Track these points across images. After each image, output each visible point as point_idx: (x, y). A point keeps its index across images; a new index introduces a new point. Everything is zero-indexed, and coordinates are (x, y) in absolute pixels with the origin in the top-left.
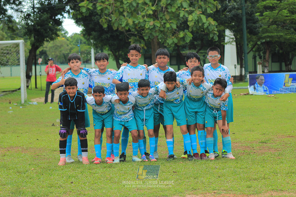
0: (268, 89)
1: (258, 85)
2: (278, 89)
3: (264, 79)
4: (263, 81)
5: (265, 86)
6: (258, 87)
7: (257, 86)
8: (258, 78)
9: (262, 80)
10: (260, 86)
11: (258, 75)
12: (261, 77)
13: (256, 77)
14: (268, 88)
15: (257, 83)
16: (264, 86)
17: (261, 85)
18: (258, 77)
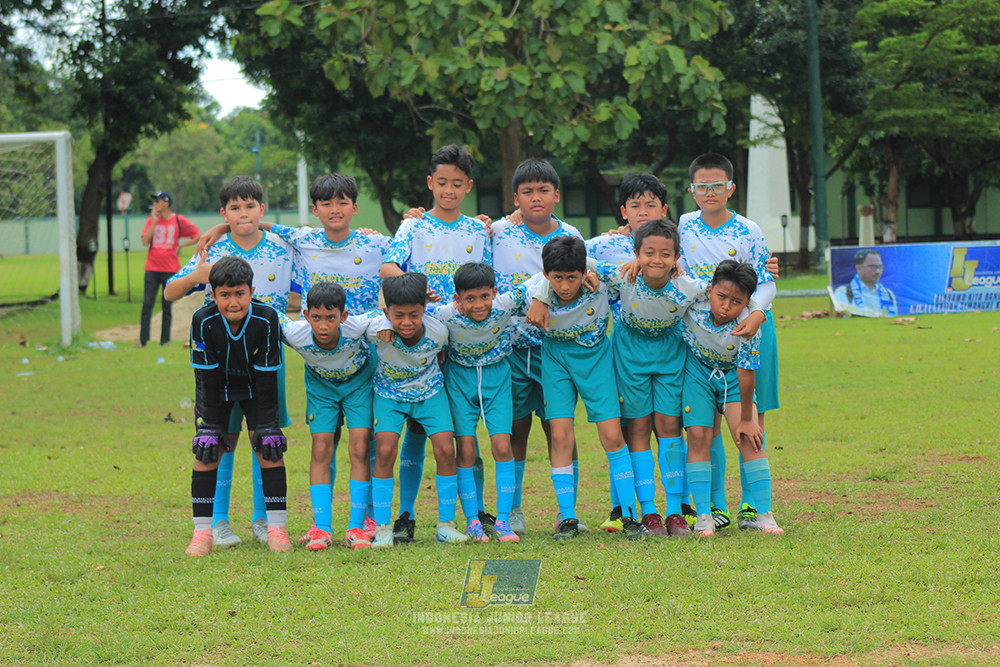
0: (893, 297)
1: (863, 285)
2: (929, 298)
3: (880, 263)
4: (880, 271)
5: (886, 286)
6: (860, 289)
7: (857, 287)
8: (860, 261)
9: (875, 266)
10: (867, 287)
11: (861, 251)
12: (870, 256)
13: (856, 256)
14: (895, 294)
15: (857, 276)
16: (883, 289)
17: (870, 282)
18: (861, 256)
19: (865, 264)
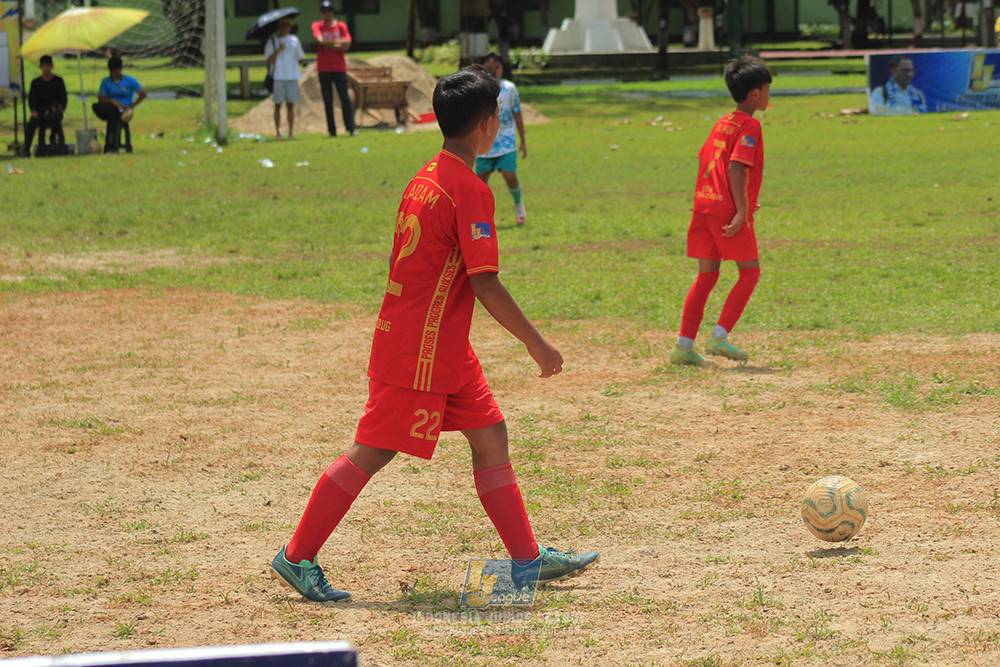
0: (923, 97)
1: (896, 86)
2: (953, 98)
3: (912, 67)
4: (911, 74)
5: (916, 87)
6: (894, 90)
7: (891, 88)
8: (895, 65)
9: (907, 70)
10: (900, 89)
12: (903, 61)
13: (891, 62)
14: (924, 94)
15: (892, 78)
16: (914, 90)
17: (903, 86)
18: (895, 61)
19: (899, 68)
